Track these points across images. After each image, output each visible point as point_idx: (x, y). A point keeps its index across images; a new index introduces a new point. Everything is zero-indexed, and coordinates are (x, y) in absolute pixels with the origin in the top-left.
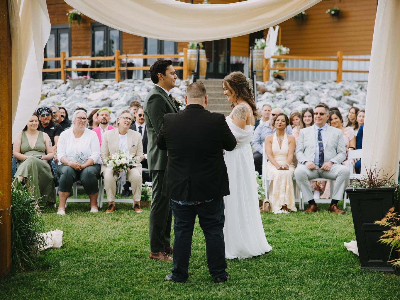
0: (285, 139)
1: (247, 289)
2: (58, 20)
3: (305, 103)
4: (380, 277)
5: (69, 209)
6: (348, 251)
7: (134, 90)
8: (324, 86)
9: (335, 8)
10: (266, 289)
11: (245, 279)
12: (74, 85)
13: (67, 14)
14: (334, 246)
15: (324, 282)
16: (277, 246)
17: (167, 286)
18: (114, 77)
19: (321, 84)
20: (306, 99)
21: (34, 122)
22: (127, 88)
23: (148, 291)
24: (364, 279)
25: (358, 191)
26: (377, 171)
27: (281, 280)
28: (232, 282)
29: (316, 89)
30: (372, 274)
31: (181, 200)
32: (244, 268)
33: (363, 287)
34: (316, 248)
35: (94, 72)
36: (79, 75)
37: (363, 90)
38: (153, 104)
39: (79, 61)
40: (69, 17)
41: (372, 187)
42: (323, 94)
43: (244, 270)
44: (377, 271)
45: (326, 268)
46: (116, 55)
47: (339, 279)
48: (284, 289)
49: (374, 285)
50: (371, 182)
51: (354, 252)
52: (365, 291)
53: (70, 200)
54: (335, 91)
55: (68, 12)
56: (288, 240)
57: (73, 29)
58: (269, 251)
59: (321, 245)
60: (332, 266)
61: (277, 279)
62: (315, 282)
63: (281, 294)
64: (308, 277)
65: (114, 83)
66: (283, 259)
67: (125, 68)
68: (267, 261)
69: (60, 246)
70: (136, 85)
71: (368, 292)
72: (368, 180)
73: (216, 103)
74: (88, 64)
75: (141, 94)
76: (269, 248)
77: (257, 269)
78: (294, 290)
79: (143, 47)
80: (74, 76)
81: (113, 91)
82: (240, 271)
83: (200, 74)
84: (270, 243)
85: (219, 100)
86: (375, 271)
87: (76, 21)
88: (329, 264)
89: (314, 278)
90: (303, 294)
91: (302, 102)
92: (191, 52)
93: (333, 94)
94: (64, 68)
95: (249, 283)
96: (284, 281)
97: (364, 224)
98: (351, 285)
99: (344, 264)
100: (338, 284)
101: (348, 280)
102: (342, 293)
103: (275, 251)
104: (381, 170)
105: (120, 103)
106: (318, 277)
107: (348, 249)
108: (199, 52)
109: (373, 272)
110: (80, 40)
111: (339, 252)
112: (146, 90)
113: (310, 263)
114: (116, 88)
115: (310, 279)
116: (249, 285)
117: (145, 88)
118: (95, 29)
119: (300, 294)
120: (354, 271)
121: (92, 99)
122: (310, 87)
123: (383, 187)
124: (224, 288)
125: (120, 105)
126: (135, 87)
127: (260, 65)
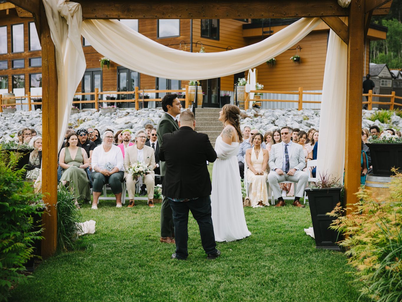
0: (261, 152)
1: (232, 264)
2: (93, 65)
3: (275, 125)
4: (330, 254)
5: (101, 205)
6: (307, 235)
7: (149, 116)
8: (289, 113)
9: (296, 56)
10: (247, 264)
11: (231, 257)
12: (104, 112)
13: (100, 60)
14: (297, 231)
15: (289, 258)
16: (255, 232)
17: (173, 262)
18: (134, 106)
19: (288, 112)
20: (276, 123)
21: (75, 140)
22: (144, 115)
23: (159, 266)
24: (318, 256)
25: (314, 191)
26: (328, 175)
27: (258, 257)
28: (221, 259)
29: (283, 115)
30: (324, 252)
31: (175, 198)
32: (231, 248)
33: (318, 262)
34: (284, 233)
35: (119, 103)
36: (108, 105)
37: (318, 115)
38: (163, 127)
39: (108, 95)
40: (101, 63)
41: (324, 187)
42: (288, 119)
43: (230, 250)
44: (328, 250)
45: (290, 248)
46: (135, 91)
47: (300, 256)
48: (260, 264)
49: (326, 260)
50: (324, 184)
51: (311, 236)
52: (319, 264)
53: (101, 198)
54: (297, 116)
55: (100, 59)
56: (263, 227)
57: (104, 71)
58: (249, 236)
59: (287, 231)
60: (295, 246)
61: (255, 256)
62: (282, 258)
63: (257, 268)
64: (277, 254)
65: (134, 111)
66: (259, 241)
67: (142, 100)
68: (247, 243)
69: (93, 233)
71: (321, 265)
72: (321, 183)
73: (210, 125)
74: (115, 97)
75: (154, 119)
76: (249, 234)
77: (240, 249)
78: (267, 264)
79: (155, 84)
80: (105, 105)
81: (133, 117)
82: (227, 251)
83: (198, 104)
84: (250, 229)
85: (212, 123)
86: (327, 250)
87: (106, 66)
88: (293, 245)
89: (282, 255)
90: (274, 267)
91: (273, 125)
92: (191, 88)
93: (295, 119)
94: (97, 100)
95: (234, 260)
96: (260, 258)
97: (319, 215)
98: (309, 260)
99: (304, 245)
100: (300, 260)
101: (307, 257)
102: (302, 267)
103: (253, 235)
104: (331, 175)
105: (138, 126)
106: (285, 255)
107: (307, 234)
108: (197, 88)
109: (325, 251)
110: (110, 80)
111: (301, 236)
112: (158, 116)
113: (279, 245)
114: (135, 115)
115: (279, 256)
116: (234, 261)
117: (157, 114)
118: (120, 71)
119: (271, 267)
120: (311, 250)
121: (118, 123)
122: (279, 114)
123: (332, 187)
124: (215, 263)
125: (138, 127)
126: (150, 114)
127: (242, 97)
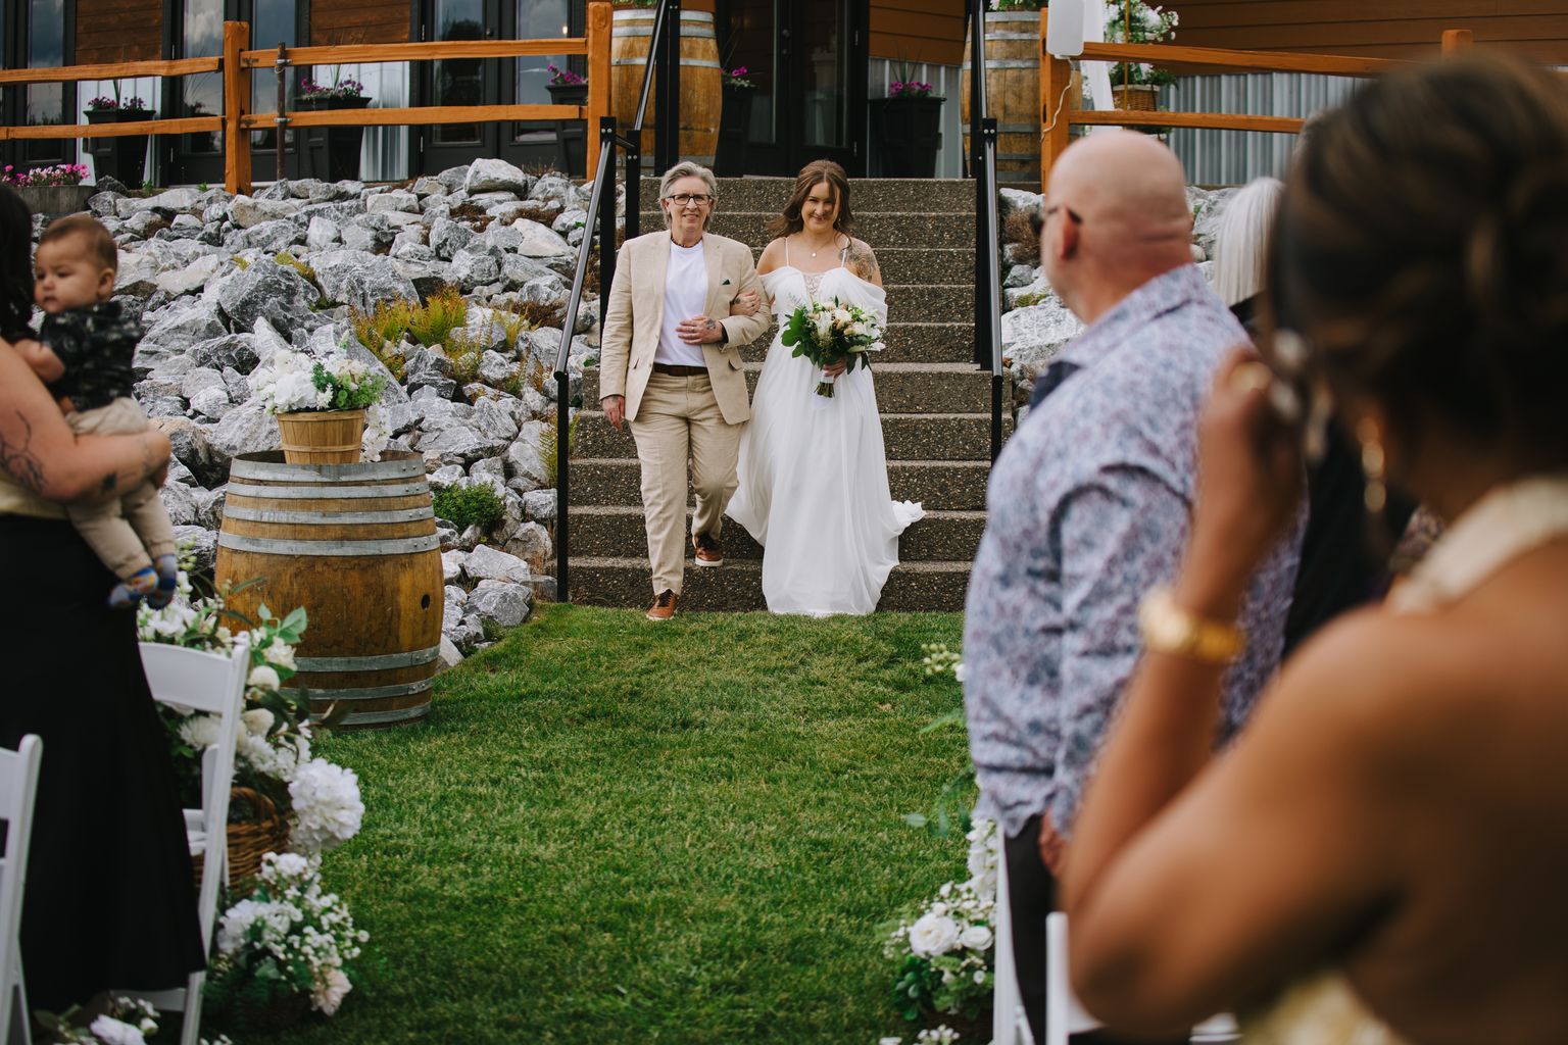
7: (302, 241)
22: (267, 227)
46: (228, 51)
65: (210, 201)
70: (320, 213)
74: (145, 103)
75: (321, 262)
81: (192, 246)
83: (683, 146)
92: (631, 23)
112: (368, 237)
114: (211, 228)
117: (367, 226)
125: (179, 329)
126: (315, 219)
127: (1019, 97)
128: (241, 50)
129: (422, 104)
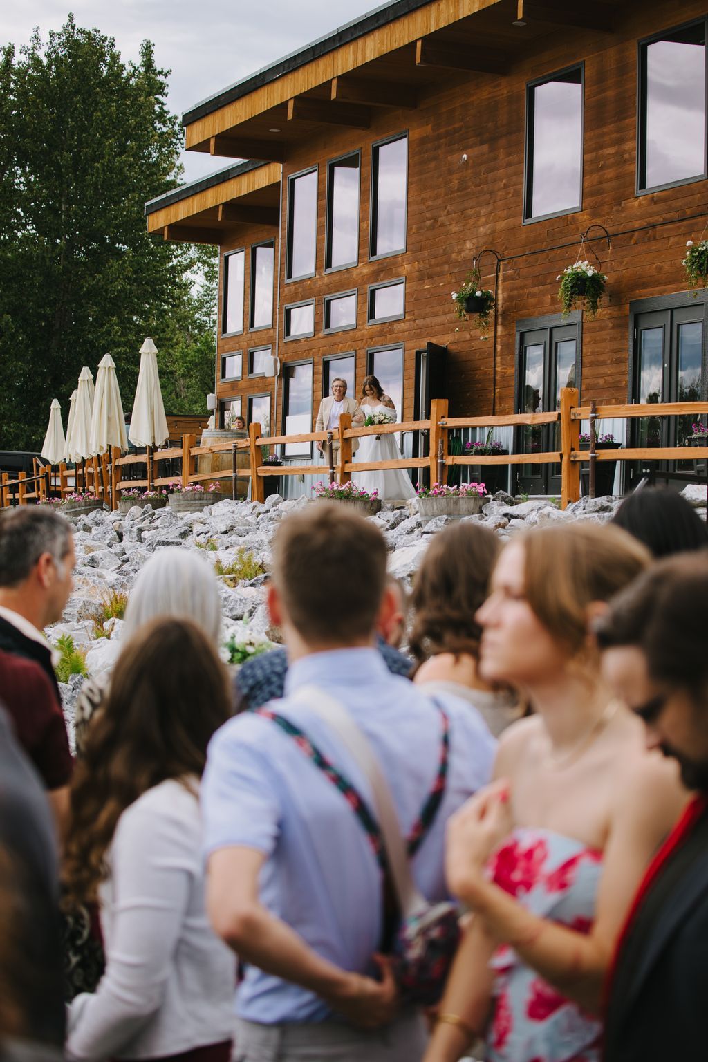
13: (559, 278)
40: (562, 286)
57: (586, 326)
74: (616, 436)
118: (644, 322)
128: (572, 407)
129: (631, 447)
